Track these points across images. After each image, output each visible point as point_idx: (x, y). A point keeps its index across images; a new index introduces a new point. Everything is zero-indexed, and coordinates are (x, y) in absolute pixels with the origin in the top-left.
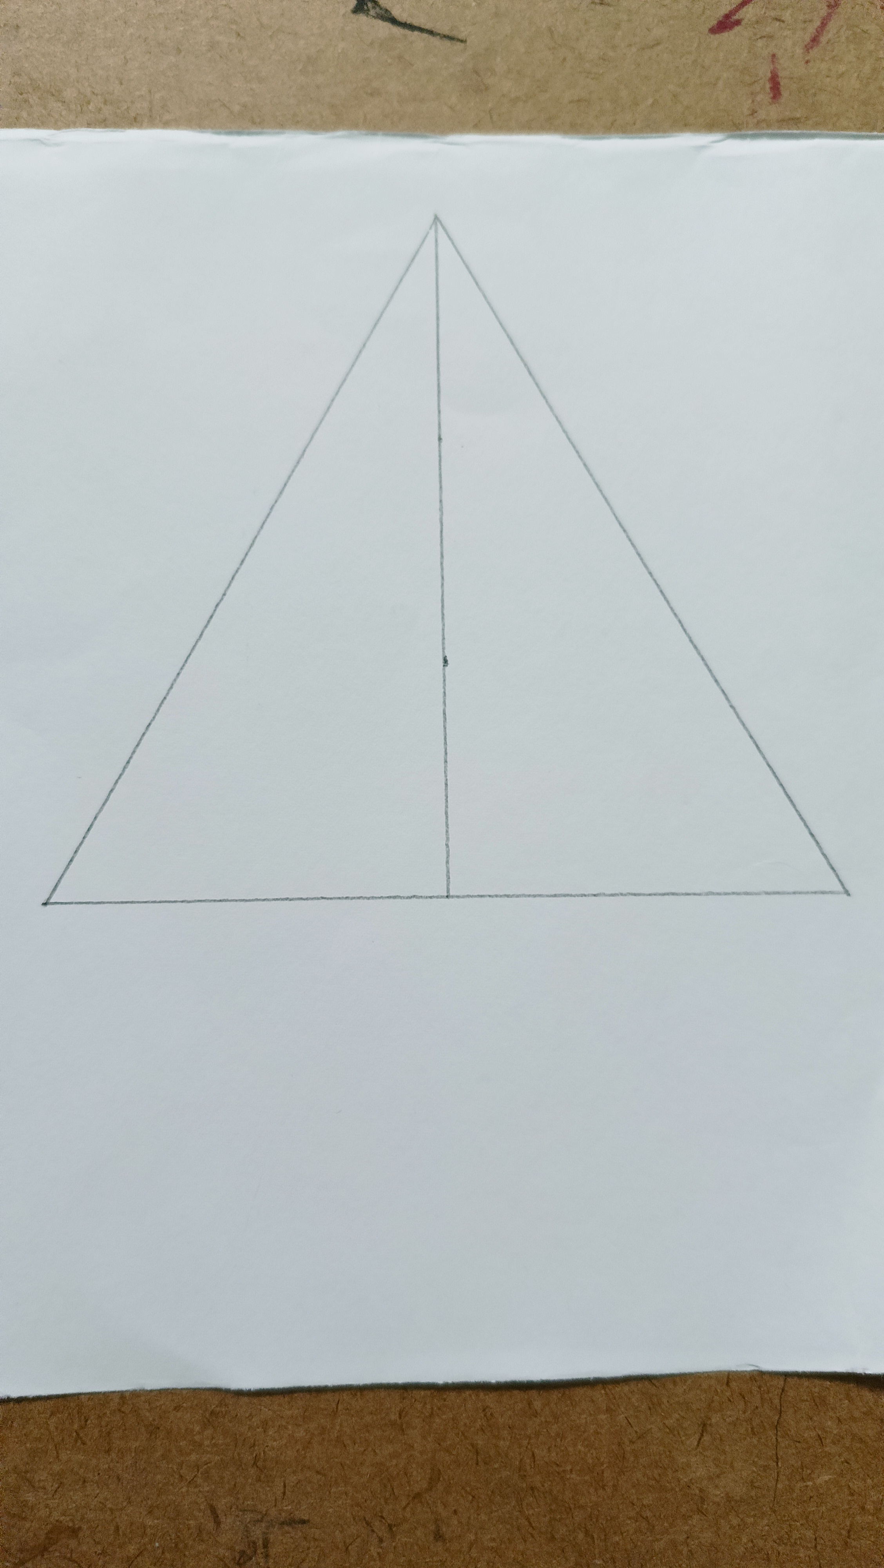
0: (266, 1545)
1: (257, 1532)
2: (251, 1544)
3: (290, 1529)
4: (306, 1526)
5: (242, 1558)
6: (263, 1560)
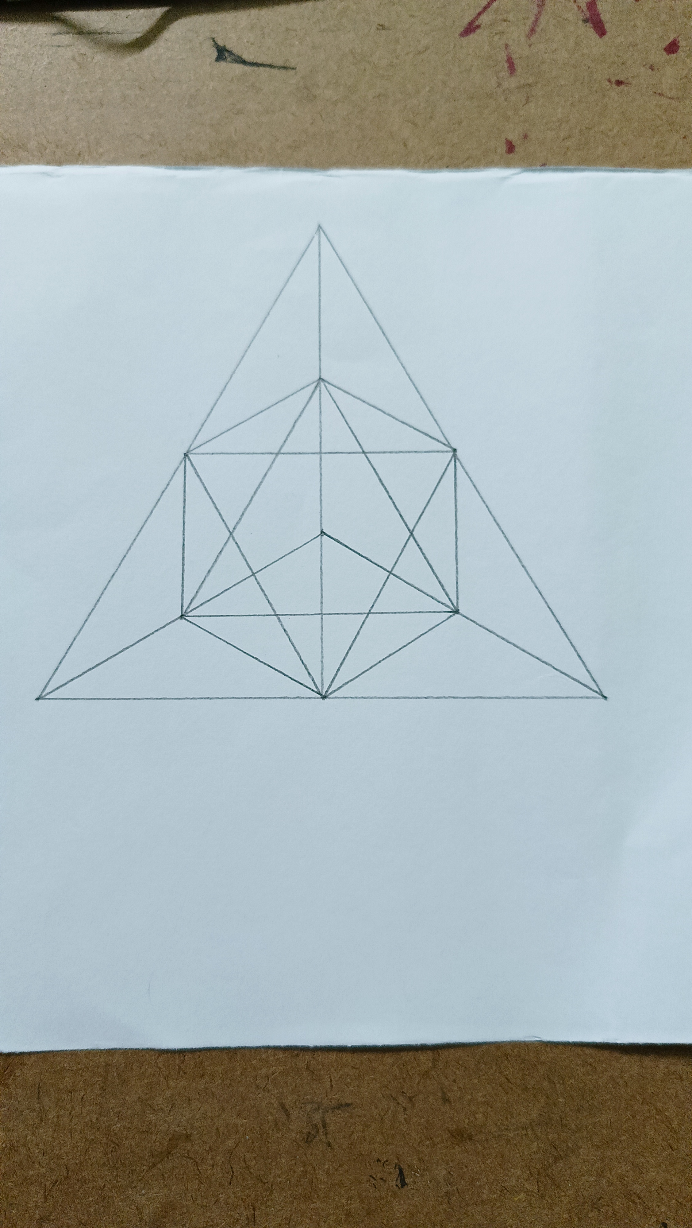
0: (324, 1126)
1: (317, 1118)
2: (314, 1127)
3: (340, 1112)
4: (350, 1108)
5: (309, 1139)
6: (324, 1137)
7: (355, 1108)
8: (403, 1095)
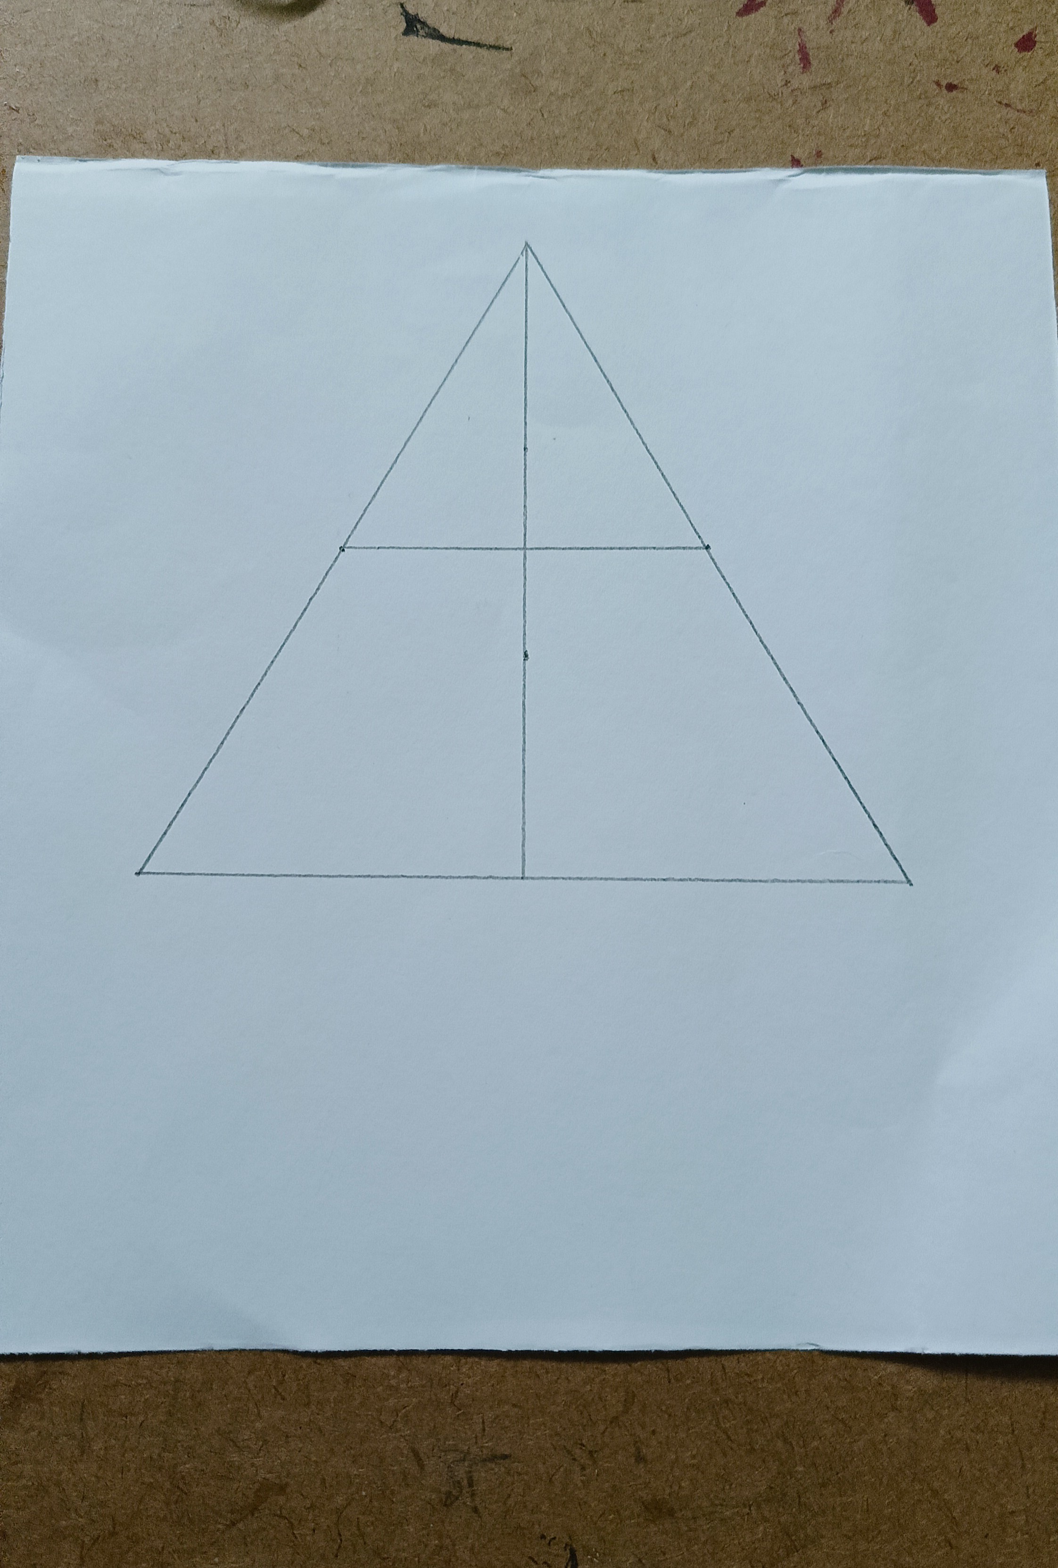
0: (471, 1485)
1: (461, 1472)
2: (457, 1484)
3: (493, 1465)
4: (507, 1461)
5: (449, 1500)
6: (469, 1500)
7: (514, 1462)
8: (581, 1448)
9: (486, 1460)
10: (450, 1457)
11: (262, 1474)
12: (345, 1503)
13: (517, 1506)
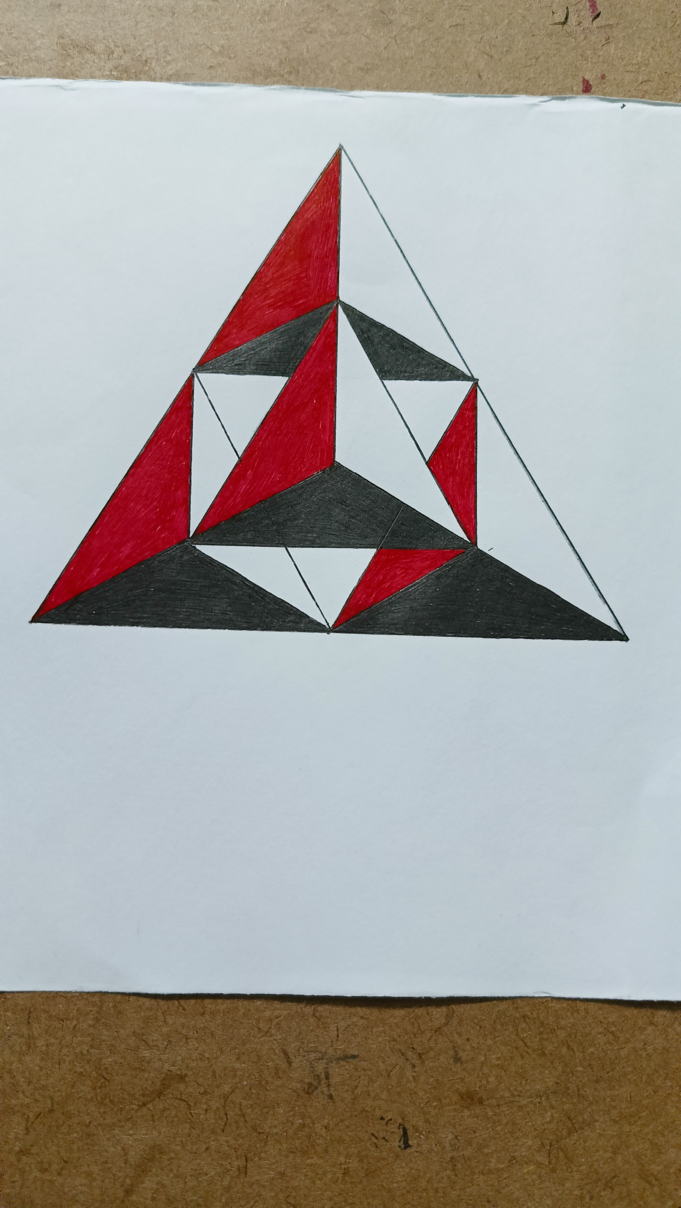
0: (327, 1077)
1: (320, 1067)
2: (316, 1077)
3: (345, 1063)
4: (356, 1060)
5: (310, 1089)
6: (326, 1089)
7: (361, 1061)
8: (413, 1052)
9: (339, 1059)
10: (312, 1056)
11: (167, 1066)
12: (231, 1090)
13: (363, 1095)
